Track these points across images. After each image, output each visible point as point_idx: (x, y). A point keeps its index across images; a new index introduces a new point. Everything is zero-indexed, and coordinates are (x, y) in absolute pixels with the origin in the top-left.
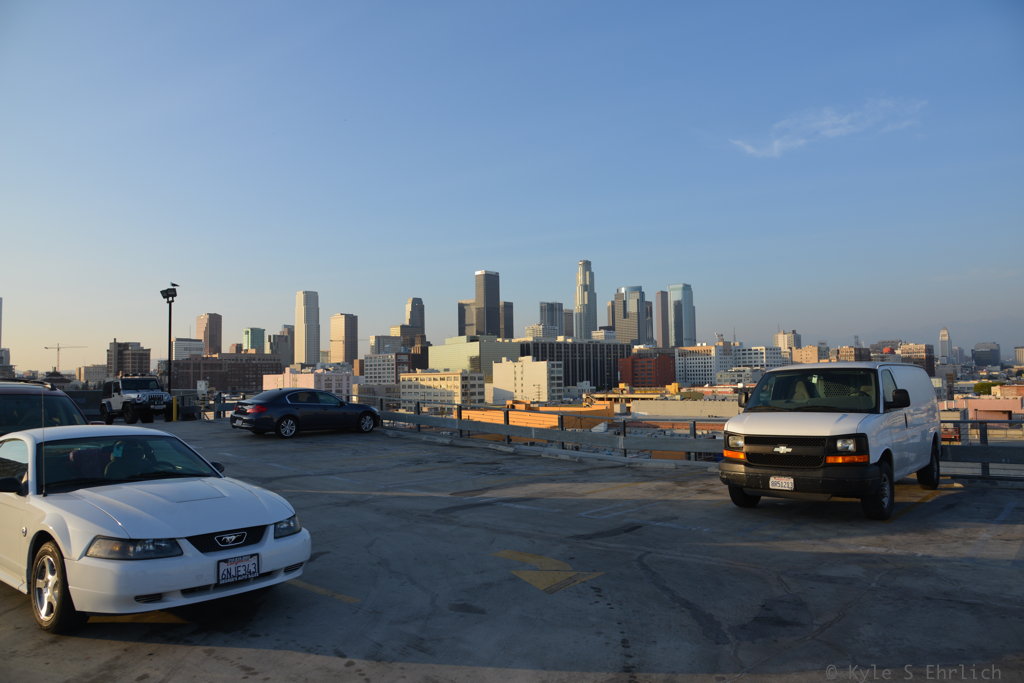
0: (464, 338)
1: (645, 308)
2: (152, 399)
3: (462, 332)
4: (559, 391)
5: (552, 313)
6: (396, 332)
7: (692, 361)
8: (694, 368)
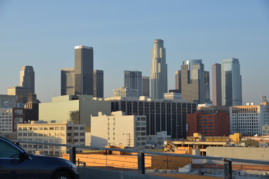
0: (67, 97)
1: (204, 76)
5: (134, 79)
6: (12, 92)
7: (243, 117)
8: (245, 122)
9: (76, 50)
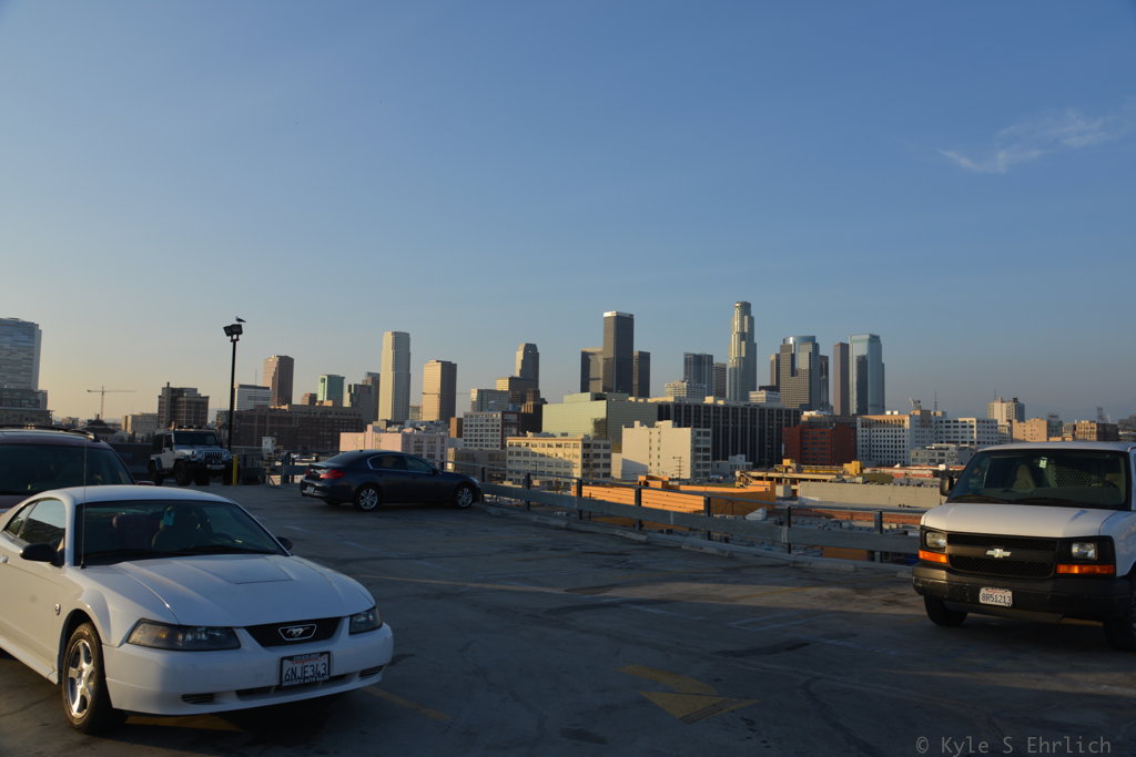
0: (588, 395)
1: (819, 364)
2: (209, 458)
3: (585, 388)
4: (705, 466)
5: (699, 366)
6: (503, 385)
7: (879, 433)
8: (882, 444)
9: (606, 318)
